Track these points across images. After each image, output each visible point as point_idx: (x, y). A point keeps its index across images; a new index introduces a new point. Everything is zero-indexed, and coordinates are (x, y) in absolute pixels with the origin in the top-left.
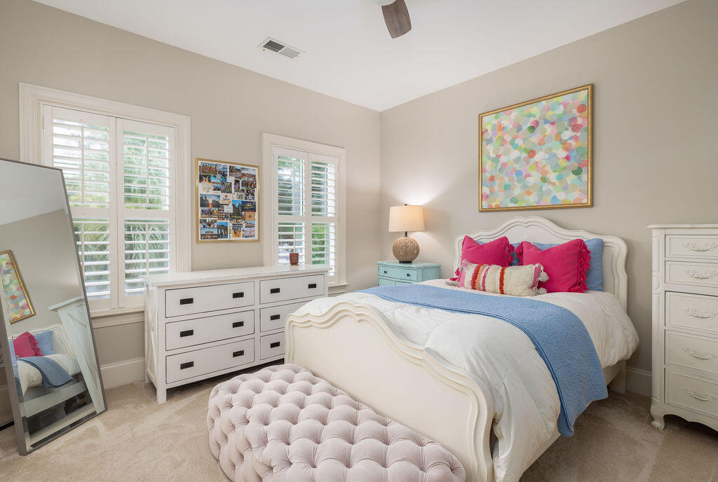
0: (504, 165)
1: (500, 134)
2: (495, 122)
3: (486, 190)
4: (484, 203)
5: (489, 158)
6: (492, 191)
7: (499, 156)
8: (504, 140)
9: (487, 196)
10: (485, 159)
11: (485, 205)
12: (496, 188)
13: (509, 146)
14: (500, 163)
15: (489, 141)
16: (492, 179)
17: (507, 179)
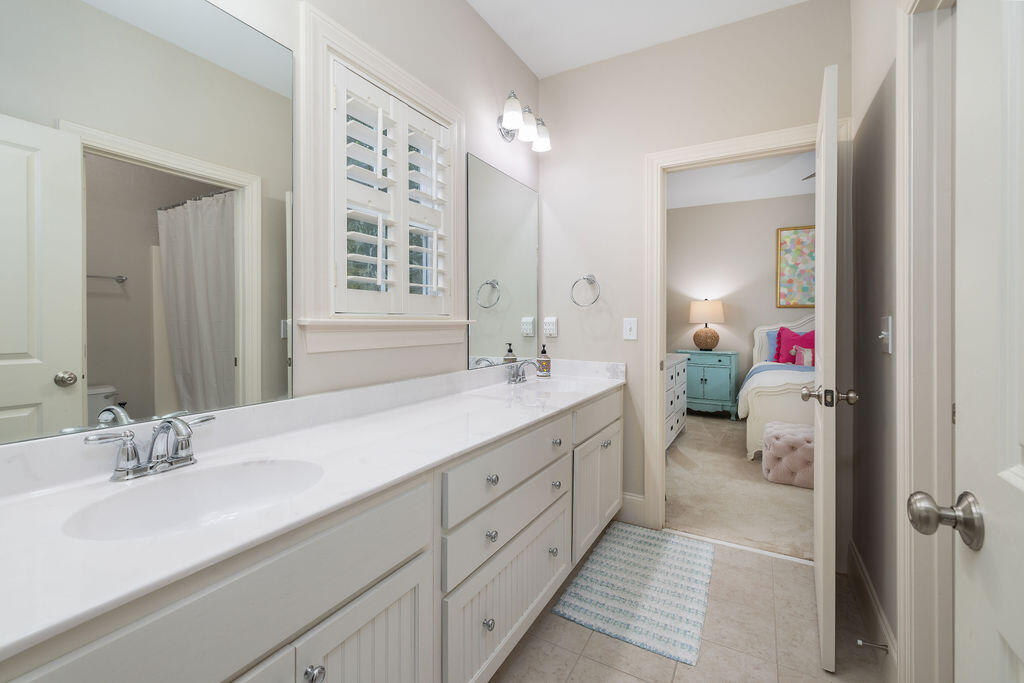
0: (803, 272)
1: (799, 247)
2: (795, 236)
3: (784, 290)
4: (782, 300)
5: (787, 264)
6: (790, 291)
7: (797, 264)
8: (802, 252)
9: (786, 296)
10: (783, 265)
11: (783, 302)
12: (795, 289)
13: (807, 257)
14: (798, 271)
15: (787, 251)
16: (790, 281)
17: (805, 283)
